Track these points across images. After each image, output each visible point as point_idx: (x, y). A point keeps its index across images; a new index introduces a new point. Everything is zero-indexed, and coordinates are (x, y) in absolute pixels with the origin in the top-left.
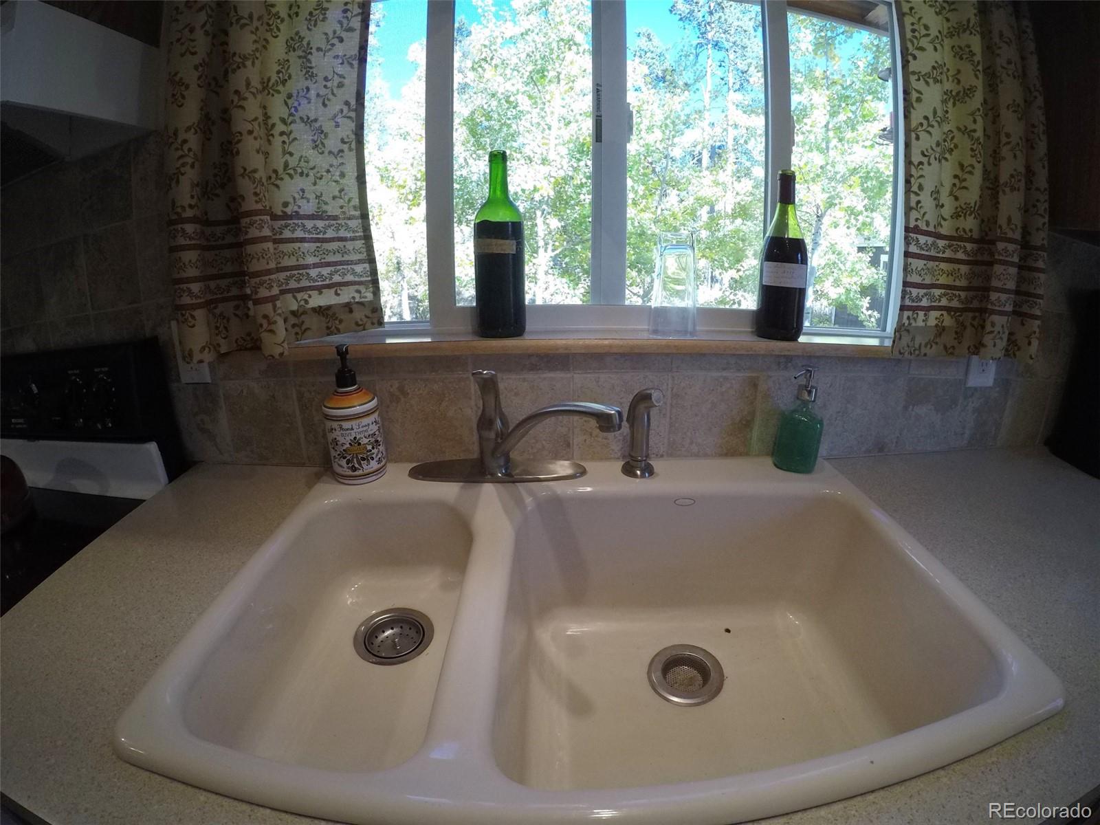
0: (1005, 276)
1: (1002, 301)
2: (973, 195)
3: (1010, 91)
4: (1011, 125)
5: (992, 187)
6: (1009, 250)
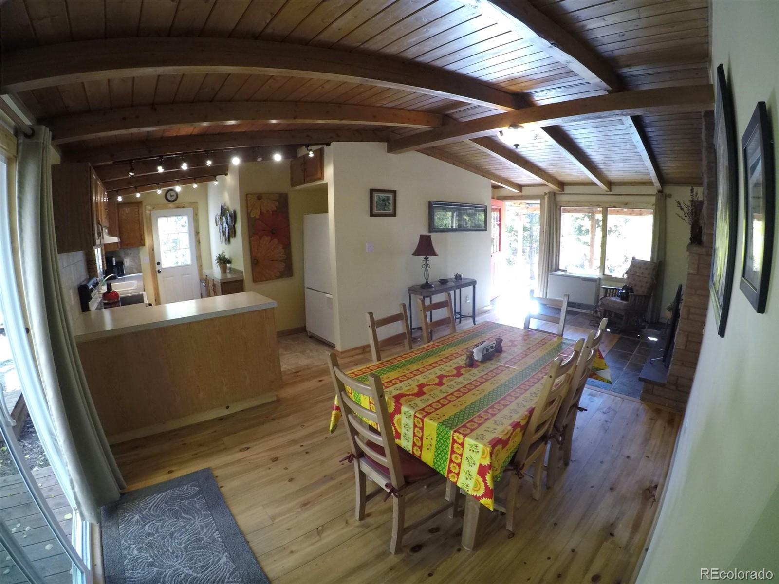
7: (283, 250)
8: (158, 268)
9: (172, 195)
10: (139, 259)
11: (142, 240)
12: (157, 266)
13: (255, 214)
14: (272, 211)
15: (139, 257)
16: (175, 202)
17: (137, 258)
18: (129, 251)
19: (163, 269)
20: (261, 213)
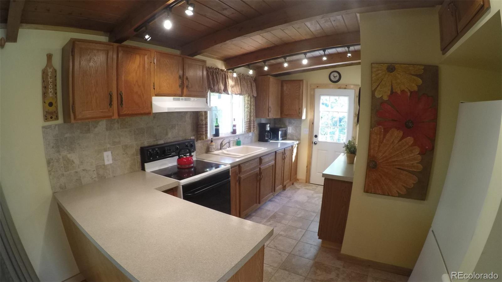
0: (252, 125)
1: (252, 127)
2: (249, 117)
3: (252, 107)
4: (252, 110)
5: (250, 116)
6: (252, 122)
7: (420, 157)
8: (315, 140)
9: (335, 76)
10: (300, 129)
11: (300, 113)
12: (314, 138)
13: (383, 94)
14: (411, 92)
15: (300, 127)
16: (337, 83)
17: (298, 128)
18: (293, 121)
19: (319, 142)
20: (392, 92)
